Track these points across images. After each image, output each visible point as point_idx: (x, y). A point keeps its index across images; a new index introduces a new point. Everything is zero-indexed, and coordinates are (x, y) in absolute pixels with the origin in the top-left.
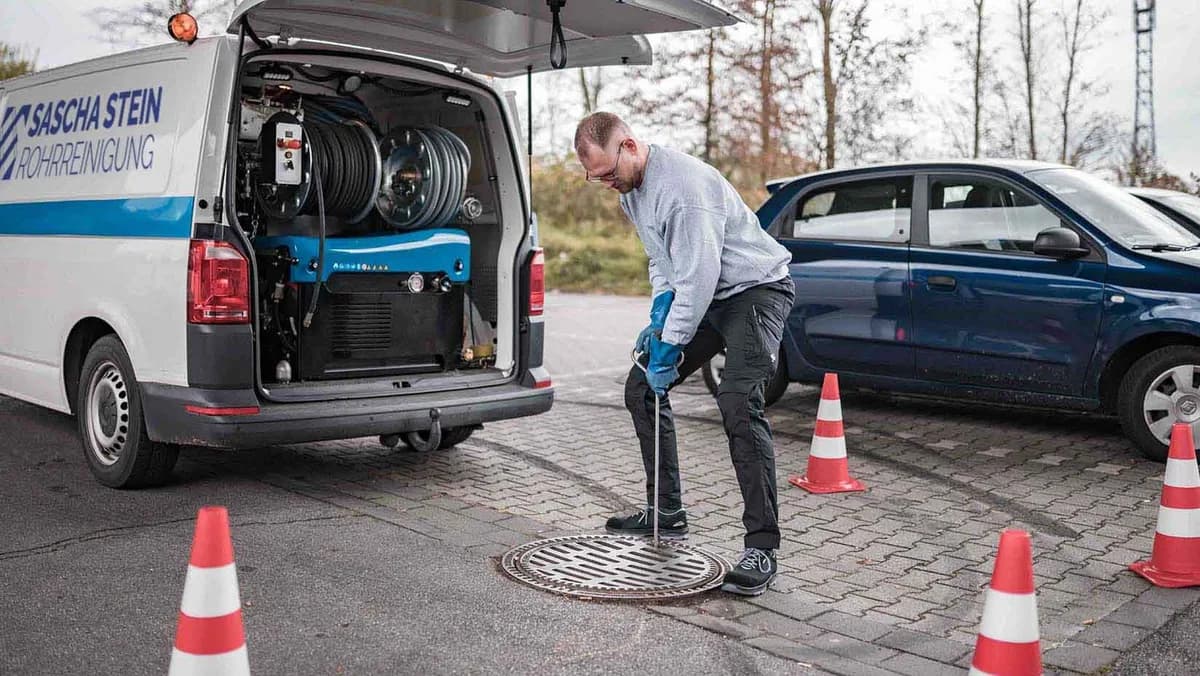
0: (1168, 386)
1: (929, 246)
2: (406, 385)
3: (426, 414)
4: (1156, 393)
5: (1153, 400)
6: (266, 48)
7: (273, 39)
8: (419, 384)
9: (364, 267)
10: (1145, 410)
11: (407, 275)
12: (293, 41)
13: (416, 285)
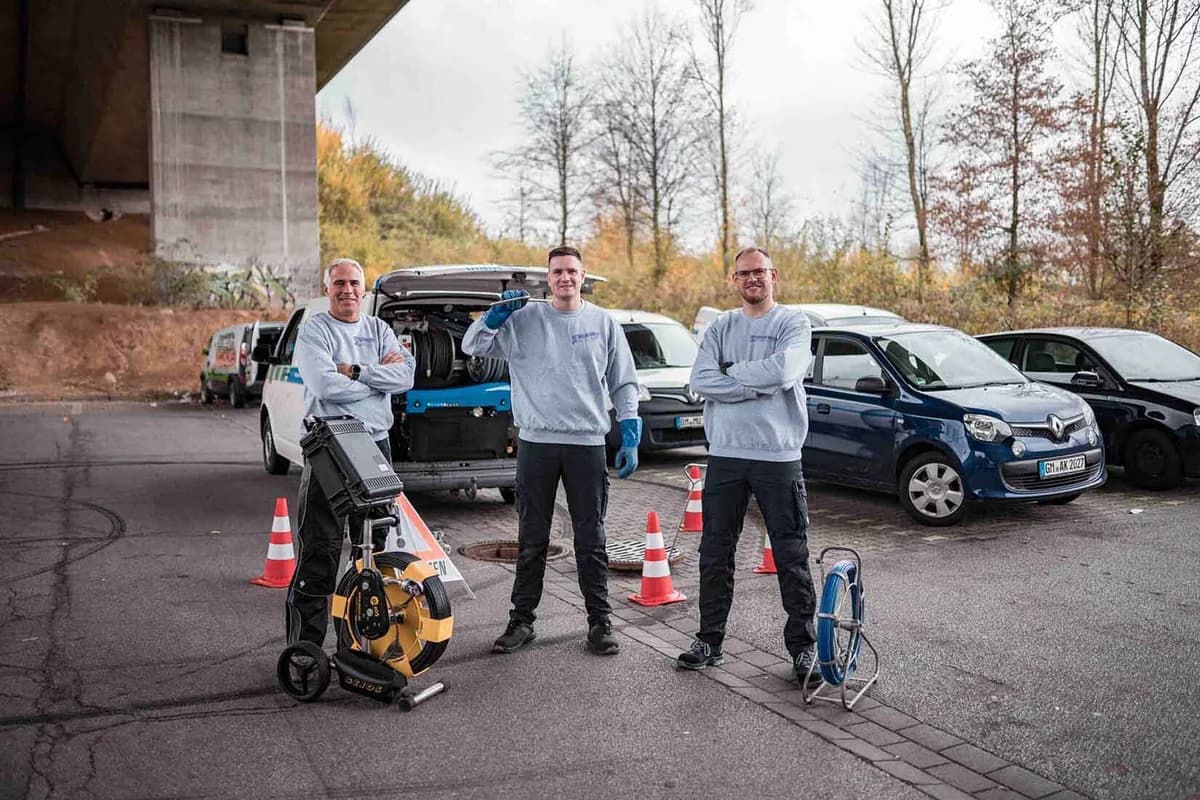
0: (923, 477)
1: (821, 384)
2: (467, 465)
3: (469, 480)
4: (916, 480)
5: (915, 485)
6: (396, 299)
7: (398, 294)
8: (474, 464)
9: (445, 405)
10: (910, 490)
11: (472, 408)
12: (409, 293)
13: (478, 413)
